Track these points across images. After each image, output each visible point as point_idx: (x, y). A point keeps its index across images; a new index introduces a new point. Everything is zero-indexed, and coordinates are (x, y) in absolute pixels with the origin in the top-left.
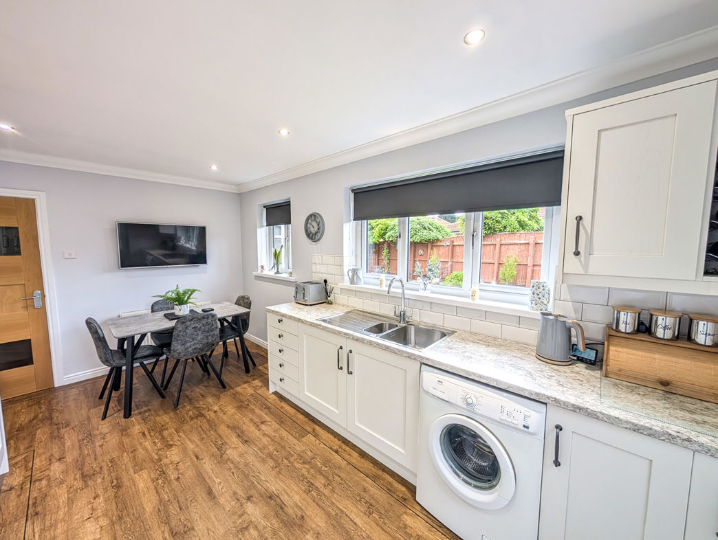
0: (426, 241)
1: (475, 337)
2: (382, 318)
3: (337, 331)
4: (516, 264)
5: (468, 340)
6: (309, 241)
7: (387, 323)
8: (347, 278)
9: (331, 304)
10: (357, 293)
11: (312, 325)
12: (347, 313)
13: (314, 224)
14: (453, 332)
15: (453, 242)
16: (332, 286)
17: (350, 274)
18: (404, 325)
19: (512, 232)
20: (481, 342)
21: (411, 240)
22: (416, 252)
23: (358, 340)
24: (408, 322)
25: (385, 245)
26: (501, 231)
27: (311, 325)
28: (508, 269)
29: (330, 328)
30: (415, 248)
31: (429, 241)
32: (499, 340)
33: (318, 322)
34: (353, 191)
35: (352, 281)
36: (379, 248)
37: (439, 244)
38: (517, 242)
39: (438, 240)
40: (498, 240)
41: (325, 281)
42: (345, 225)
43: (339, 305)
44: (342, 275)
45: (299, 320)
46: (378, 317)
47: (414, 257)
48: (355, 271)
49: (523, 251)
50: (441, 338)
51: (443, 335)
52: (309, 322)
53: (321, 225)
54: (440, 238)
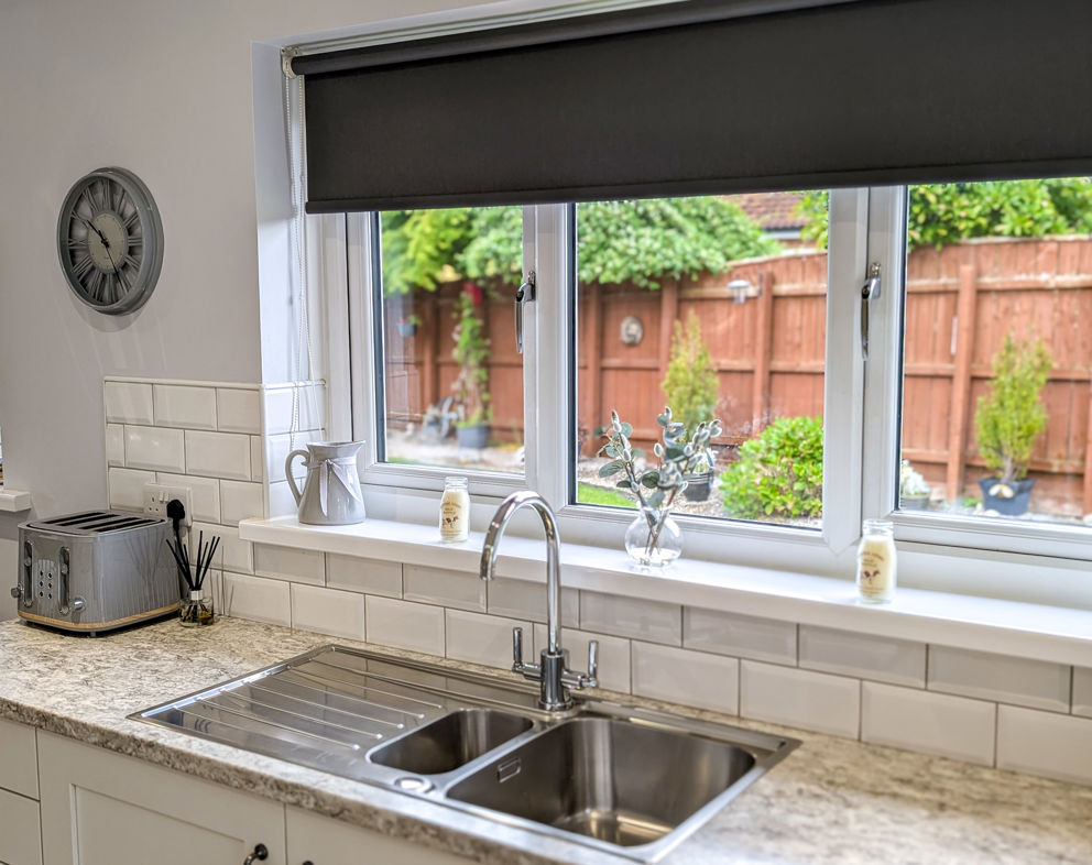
0: (652, 278)
1: (881, 766)
2: (456, 687)
3: (238, 771)
4: (1042, 378)
5: (853, 785)
6: (88, 309)
7: (482, 712)
8: (281, 494)
9: (207, 621)
10: (334, 565)
11: (108, 741)
12: (287, 666)
13: (110, 225)
14: (786, 746)
15: (772, 280)
16: (210, 531)
17: (300, 471)
18: (559, 717)
19: (1027, 239)
20: (908, 791)
21: (584, 275)
22: (610, 330)
23: (340, 812)
24: (578, 700)
25: (467, 298)
26: (977, 231)
27: (103, 745)
28: (1010, 403)
29: (200, 761)
30: (603, 309)
31: (664, 278)
32: (987, 775)
33: (144, 731)
34: (298, 63)
35: (309, 508)
36: (437, 312)
37: (710, 290)
38: (1044, 278)
39: (706, 273)
40: (967, 269)
41: (176, 510)
42: (262, 235)
43: (247, 624)
44: (260, 479)
45: (44, 722)
46: (437, 683)
47: (601, 351)
48: (321, 460)
49: (1073, 320)
50: (734, 778)
51: (743, 762)
52: (97, 730)
53: (142, 229)
54: (717, 261)
